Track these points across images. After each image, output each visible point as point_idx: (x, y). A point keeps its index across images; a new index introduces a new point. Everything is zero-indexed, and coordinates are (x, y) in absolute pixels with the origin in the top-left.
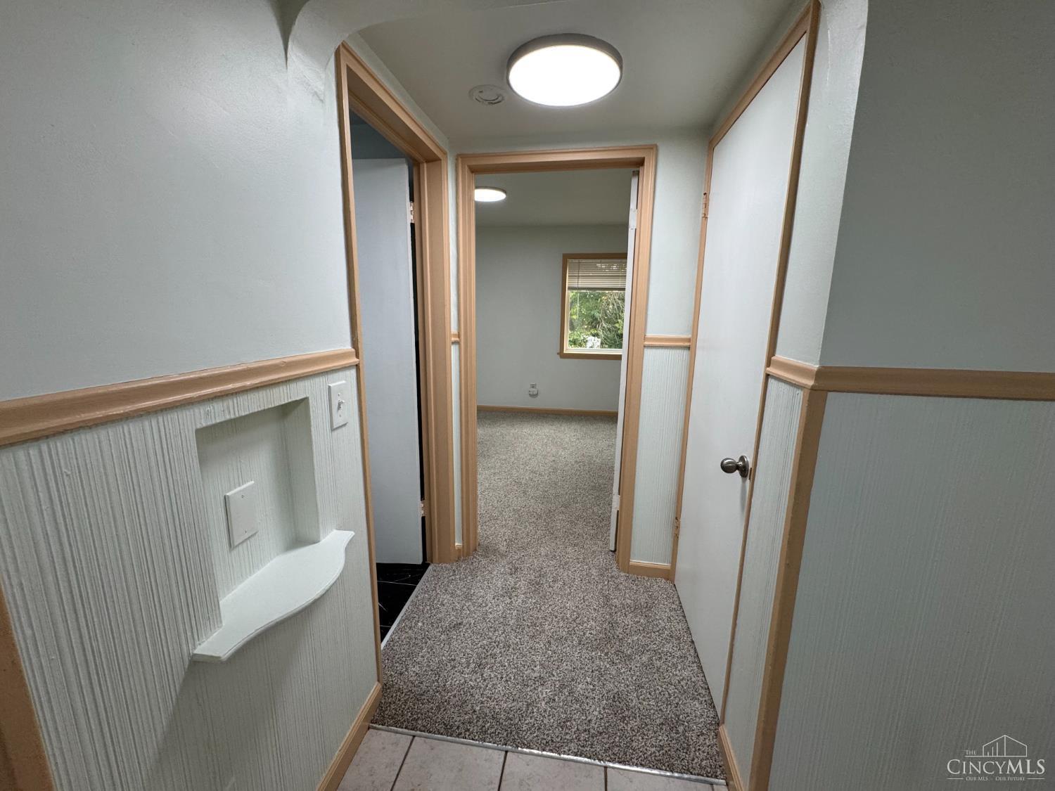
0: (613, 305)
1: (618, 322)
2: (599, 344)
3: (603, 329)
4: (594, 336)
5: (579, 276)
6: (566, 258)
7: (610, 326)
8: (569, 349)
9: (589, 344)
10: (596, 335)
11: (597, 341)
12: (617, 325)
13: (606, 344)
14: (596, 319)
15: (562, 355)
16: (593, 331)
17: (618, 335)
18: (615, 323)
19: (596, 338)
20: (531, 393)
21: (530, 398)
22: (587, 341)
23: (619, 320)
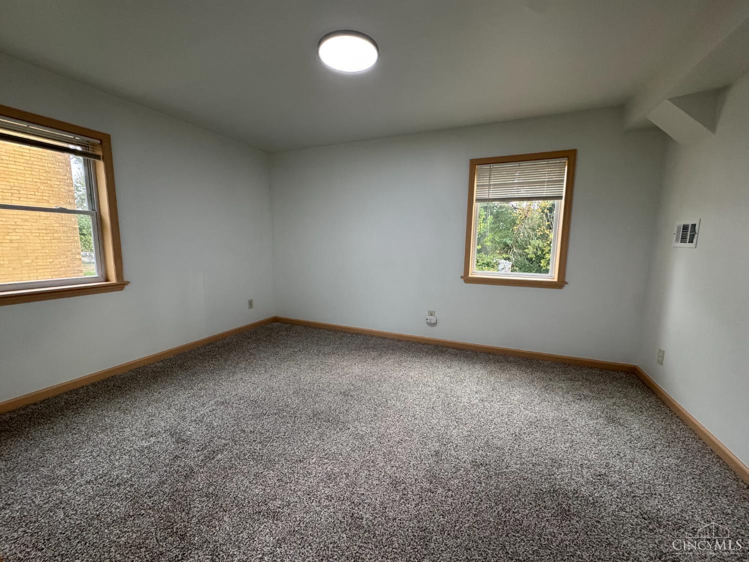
0: (524, 233)
1: (528, 248)
2: (510, 266)
3: (514, 254)
4: (505, 259)
5: (490, 185)
6: (474, 164)
7: (520, 251)
8: (475, 272)
9: (501, 267)
10: (508, 259)
11: (509, 264)
12: (526, 250)
13: (517, 266)
14: (508, 246)
15: (467, 279)
16: (504, 256)
17: (527, 259)
18: (525, 249)
19: (507, 262)
20: (429, 321)
21: (428, 327)
22: (499, 264)
23: (529, 246)
